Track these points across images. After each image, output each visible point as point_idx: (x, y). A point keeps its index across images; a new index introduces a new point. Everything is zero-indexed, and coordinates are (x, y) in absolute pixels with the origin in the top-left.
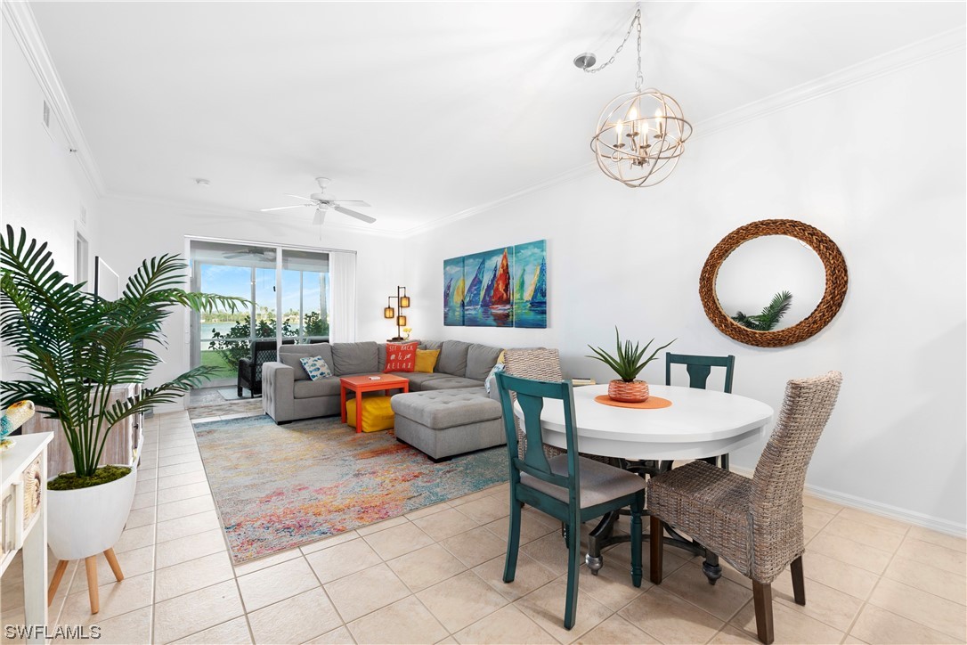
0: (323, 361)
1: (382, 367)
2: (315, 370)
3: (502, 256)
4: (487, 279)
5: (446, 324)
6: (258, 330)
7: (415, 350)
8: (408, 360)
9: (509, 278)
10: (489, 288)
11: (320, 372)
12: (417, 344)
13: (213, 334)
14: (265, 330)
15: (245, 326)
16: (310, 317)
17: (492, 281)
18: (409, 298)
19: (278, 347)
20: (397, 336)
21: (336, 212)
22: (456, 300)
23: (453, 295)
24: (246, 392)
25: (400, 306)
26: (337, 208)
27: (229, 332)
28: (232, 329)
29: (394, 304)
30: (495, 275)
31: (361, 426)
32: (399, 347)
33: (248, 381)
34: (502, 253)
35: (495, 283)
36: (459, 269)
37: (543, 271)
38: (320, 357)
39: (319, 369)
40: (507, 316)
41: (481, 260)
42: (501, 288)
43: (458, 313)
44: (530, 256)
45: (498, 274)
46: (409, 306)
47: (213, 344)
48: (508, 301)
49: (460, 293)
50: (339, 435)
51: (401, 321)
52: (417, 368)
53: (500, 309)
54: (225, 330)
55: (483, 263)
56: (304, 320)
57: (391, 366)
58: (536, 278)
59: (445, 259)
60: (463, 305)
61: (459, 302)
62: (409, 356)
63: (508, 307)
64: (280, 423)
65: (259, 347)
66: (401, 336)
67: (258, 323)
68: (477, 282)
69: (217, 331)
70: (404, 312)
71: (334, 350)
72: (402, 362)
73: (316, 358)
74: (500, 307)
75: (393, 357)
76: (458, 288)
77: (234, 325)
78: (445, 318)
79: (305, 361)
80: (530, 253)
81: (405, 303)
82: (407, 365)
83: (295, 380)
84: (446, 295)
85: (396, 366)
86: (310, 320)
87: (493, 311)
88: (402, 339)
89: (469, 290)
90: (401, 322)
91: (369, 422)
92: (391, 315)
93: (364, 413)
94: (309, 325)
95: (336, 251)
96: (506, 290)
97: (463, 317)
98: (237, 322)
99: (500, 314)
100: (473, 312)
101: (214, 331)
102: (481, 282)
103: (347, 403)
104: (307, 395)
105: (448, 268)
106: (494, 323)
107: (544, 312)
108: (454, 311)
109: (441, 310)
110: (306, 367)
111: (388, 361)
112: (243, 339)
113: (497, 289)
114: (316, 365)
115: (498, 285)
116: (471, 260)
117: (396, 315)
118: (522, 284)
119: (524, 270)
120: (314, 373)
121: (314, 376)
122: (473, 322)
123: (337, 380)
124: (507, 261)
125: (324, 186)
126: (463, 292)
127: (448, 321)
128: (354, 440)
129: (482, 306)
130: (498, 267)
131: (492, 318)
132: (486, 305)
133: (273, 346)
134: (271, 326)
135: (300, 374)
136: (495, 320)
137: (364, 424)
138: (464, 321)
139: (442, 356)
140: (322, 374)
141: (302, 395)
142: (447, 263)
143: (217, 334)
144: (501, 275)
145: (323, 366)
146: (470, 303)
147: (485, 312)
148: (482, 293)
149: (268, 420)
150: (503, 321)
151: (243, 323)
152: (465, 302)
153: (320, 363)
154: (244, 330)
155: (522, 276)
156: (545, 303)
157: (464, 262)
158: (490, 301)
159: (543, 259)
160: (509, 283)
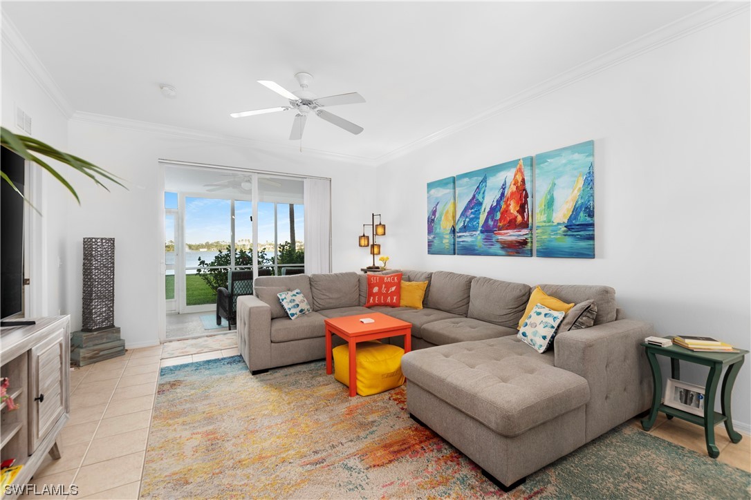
0: (302, 295)
1: (363, 300)
2: (294, 307)
3: (513, 171)
4: (489, 201)
5: (429, 252)
6: (239, 258)
7: (399, 283)
8: (392, 294)
9: (526, 196)
10: (493, 211)
11: (299, 308)
12: (400, 276)
13: (199, 262)
14: (245, 259)
15: (227, 255)
16: (283, 246)
17: (498, 202)
18: (384, 226)
19: (254, 279)
20: (372, 265)
21: (319, 118)
22: (445, 226)
23: (440, 221)
24: (225, 322)
25: (375, 234)
26: (320, 113)
27: (212, 259)
28: (216, 257)
29: (369, 233)
30: (503, 194)
31: (356, 387)
32: (381, 279)
33: (225, 311)
34: (516, 166)
35: (502, 203)
36: (448, 191)
37: (590, 181)
38: (298, 291)
39: (298, 305)
40: (524, 243)
41: (481, 179)
42: (513, 208)
43: (447, 240)
44: (565, 165)
45: (508, 192)
46: (384, 234)
47: (199, 270)
48: (525, 225)
49: (451, 218)
50: (328, 398)
51: (374, 249)
52: (403, 303)
53: (511, 235)
54: (210, 259)
55: (484, 180)
56: (278, 249)
57: (374, 300)
58: (576, 193)
59: (429, 182)
60: (454, 231)
61: (449, 228)
62: (393, 289)
63: (525, 231)
64: (254, 373)
65: (237, 276)
66: (376, 265)
67: (238, 251)
68: (474, 204)
69: (202, 259)
70: (379, 240)
71: (312, 281)
72: (386, 296)
73: (294, 292)
74: (510, 232)
75: (376, 290)
76: (447, 212)
77: (217, 254)
78: (429, 246)
79: (283, 297)
80: (564, 161)
81: (380, 230)
82: (392, 299)
83: (272, 319)
84: (431, 221)
85: (379, 299)
86: (283, 249)
87: (500, 237)
88: (378, 268)
89: (463, 214)
90: (376, 250)
91: (365, 382)
92: (366, 243)
93: (359, 370)
94: (283, 253)
95: (311, 177)
96: (522, 210)
97: (454, 244)
98: (220, 251)
99: (511, 242)
100: (469, 239)
101: (199, 259)
102: (481, 204)
103: (333, 350)
104: (286, 339)
105: (433, 191)
106: (503, 253)
107: (592, 238)
108: (442, 238)
109: (425, 237)
110: (283, 303)
111: (370, 294)
112: (225, 267)
113: (506, 211)
114: (293, 300)
115: (508, 206)
116: (466, 180)
117: (371, 243)
118: (550, 203)
119: (554, 184)
120: (293, 311)
121: (293, 315)
122: (469, 251)
123: (319, 319)
124: (522, 174)
125: (305, 82)
126: (454, 217)
127: (433, 249)
128: (351, 412)
129: (482, 232)
130: (508, 185)
131: (498, 246)
132: (487, 230)
133: (249, 276)
134: (249, 255)
135: (277, 310)
136: (503, 248)
137: (359, 385)
138: (454, 250)
139: (433, 289)
140: (301, 311)
141: (280, 339)
142: (431, 186)
143: (203, 263)
144: (512, 194)
145: (302, 301)
146: (465, 229)
147: (487, 239)
148: (483, 217)
149: (241, 365)
150: (518, 248)
151: (225, 252)
152: (457, 230)
153: (299, 298)
154: (226, 258)
155: (551, 192)
156: (592, 225)
157: (454, 182)
158: (495, 226)
159: (592, 166)
160: (526, 202)
